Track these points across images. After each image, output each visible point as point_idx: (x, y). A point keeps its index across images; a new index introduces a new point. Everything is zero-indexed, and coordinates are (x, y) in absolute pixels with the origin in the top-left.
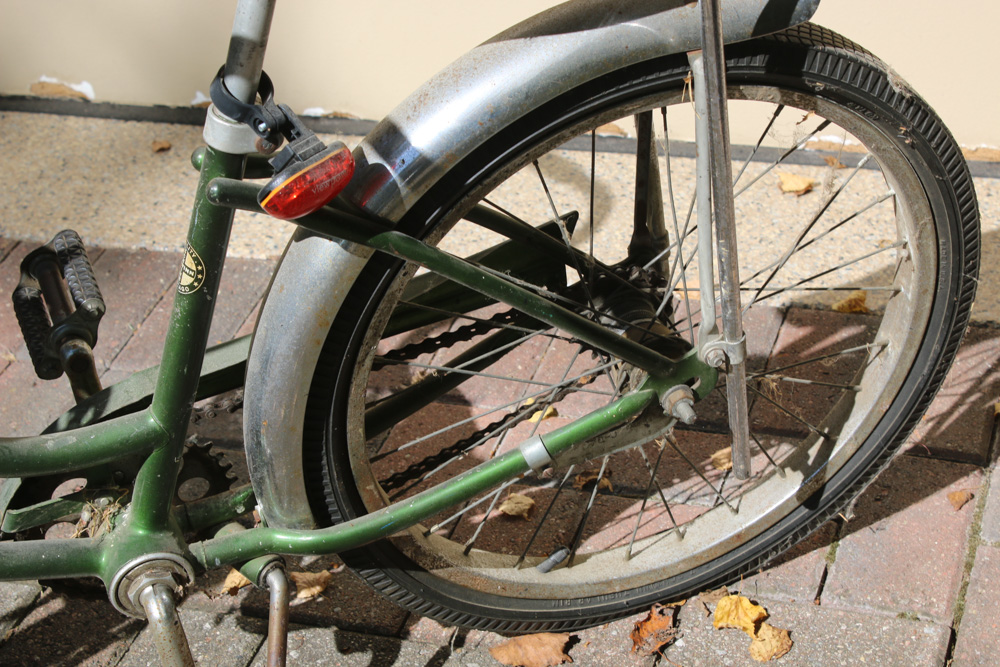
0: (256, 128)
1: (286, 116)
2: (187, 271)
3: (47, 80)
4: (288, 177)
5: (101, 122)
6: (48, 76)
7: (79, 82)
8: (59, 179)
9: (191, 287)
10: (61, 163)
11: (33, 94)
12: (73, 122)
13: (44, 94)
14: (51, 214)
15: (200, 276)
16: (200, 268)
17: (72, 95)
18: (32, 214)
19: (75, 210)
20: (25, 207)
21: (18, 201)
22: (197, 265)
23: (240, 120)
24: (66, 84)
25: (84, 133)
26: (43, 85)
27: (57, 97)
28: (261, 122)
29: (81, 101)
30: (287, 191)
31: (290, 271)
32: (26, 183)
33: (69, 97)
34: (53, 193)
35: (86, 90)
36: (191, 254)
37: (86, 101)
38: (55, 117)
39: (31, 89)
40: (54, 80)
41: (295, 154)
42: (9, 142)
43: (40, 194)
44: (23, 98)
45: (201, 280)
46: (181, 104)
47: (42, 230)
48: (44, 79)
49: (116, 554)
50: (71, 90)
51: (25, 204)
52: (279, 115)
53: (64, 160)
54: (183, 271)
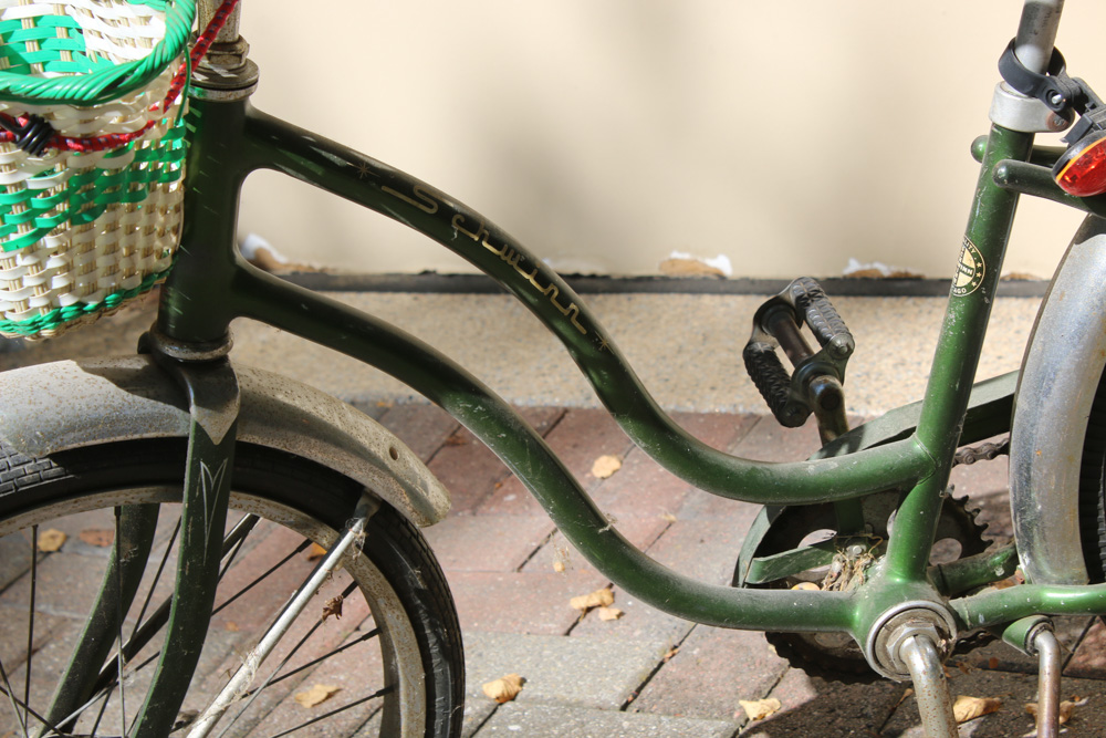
0: (1048, 102)
1: (1081, 89)
2: (965, 269)
3: (679, 256)
4: (1088, 145)
5: (740, 298)
6: (680, 251)
7: (714, 256)
8: (700, 353)
9: (969, 287)
10: (700, 338)
11: (662, 273)
12: (707, 299)
13: (674, 272)
14: (697, 385)
15: (979, 275)
16: (979, 265)
17: (706, 272)
18: (676, 386)
19: (723, 380)
20: (667, 380)
21: (658, 375)
22: (976, 262)
23: (1032, 95)
24: (700, 259)
25: (722, 310)
26: (673, 262)
27: (689, 275)
28: (1056, 94)
29: (716, 278)
30: (1087, 159)
31: (1072, 275)
32: (664, 358)
33: (702, 275)
34: (696, 366)
35: (723, 265)
36: (970, 251)
37: (722, 277)
38: (687, 297)
39: (660, 268)
40: (686, 256)
41: (1093, 123)
42: (640, 321)
43: (681, 367)
44: (650, 279)
45: (980, 278)
46: (831, 275)
47: (689, 400)
48: (675, 255)
49: (872, 604)
50: (705, 265)
51: (666, 377)
52: (1074, 86)
53: (704, 335)
54: (960, 270)
